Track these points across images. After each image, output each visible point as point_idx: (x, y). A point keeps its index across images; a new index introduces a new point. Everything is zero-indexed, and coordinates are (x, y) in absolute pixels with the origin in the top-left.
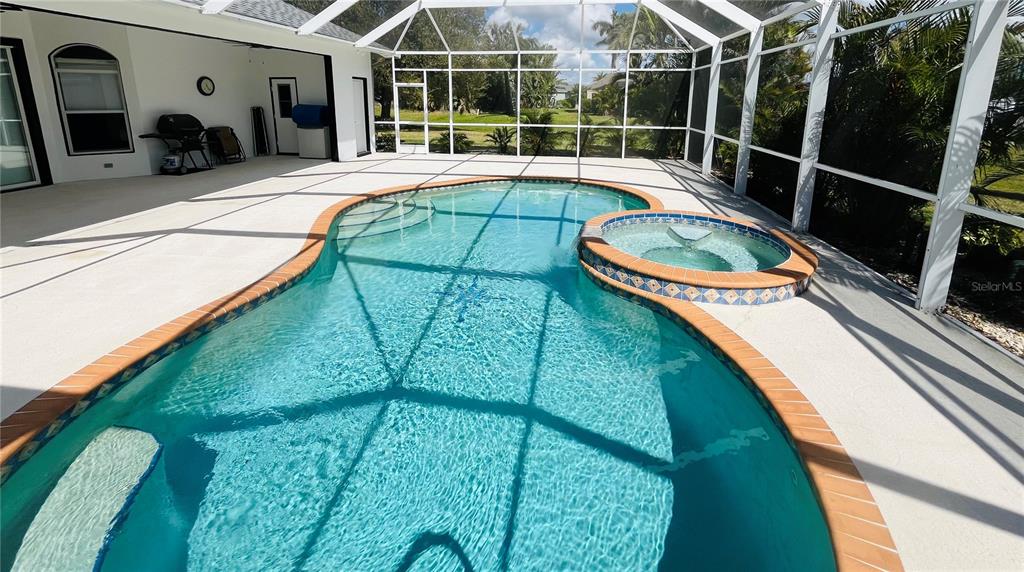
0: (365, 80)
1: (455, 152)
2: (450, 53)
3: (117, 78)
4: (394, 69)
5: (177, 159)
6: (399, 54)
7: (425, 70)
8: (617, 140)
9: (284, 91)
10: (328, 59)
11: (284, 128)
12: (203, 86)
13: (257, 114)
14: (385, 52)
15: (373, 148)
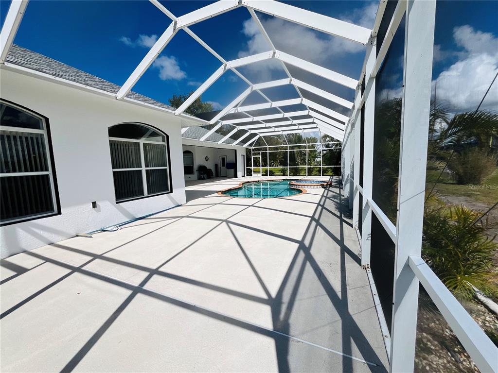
0: (244, 155)
1: (270, 175)
2: (268, 147)
3: (192, 157)
4: (252, 152)
5: (202, 176)
6: (253, 148)
7: (261, 152)
8: (319, 171)
9: (223, 159)
10: (236, 150)
11: (223, 169)
12: (207, 159)
13: (216, 165)
14: (250, 148)
15: (246, 175)
